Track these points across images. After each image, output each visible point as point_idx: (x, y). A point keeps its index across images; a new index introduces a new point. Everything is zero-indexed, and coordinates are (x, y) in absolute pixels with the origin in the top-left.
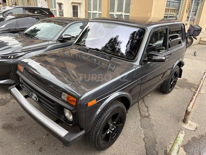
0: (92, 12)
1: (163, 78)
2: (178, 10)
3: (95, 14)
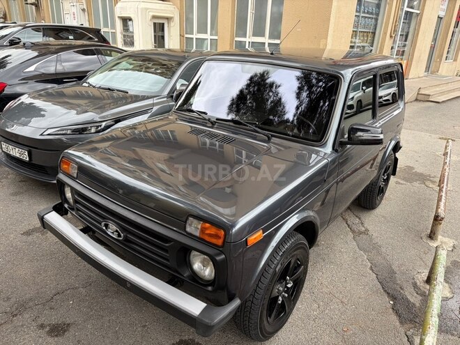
0: (195, 36)
2: (374, 33)
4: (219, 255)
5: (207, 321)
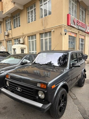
0: (31, 52)
2: (74, 48)
4: (46, 91)
5: (44, 108)
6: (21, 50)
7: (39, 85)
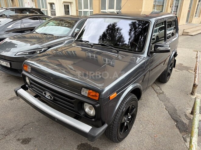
0: (83, 10)
1: (164, 65)
2: (163, 5)
3: (86, 12)
4: (97, 104)
5: (93, 134)
6: (65, 5)
7: (85, 92)
